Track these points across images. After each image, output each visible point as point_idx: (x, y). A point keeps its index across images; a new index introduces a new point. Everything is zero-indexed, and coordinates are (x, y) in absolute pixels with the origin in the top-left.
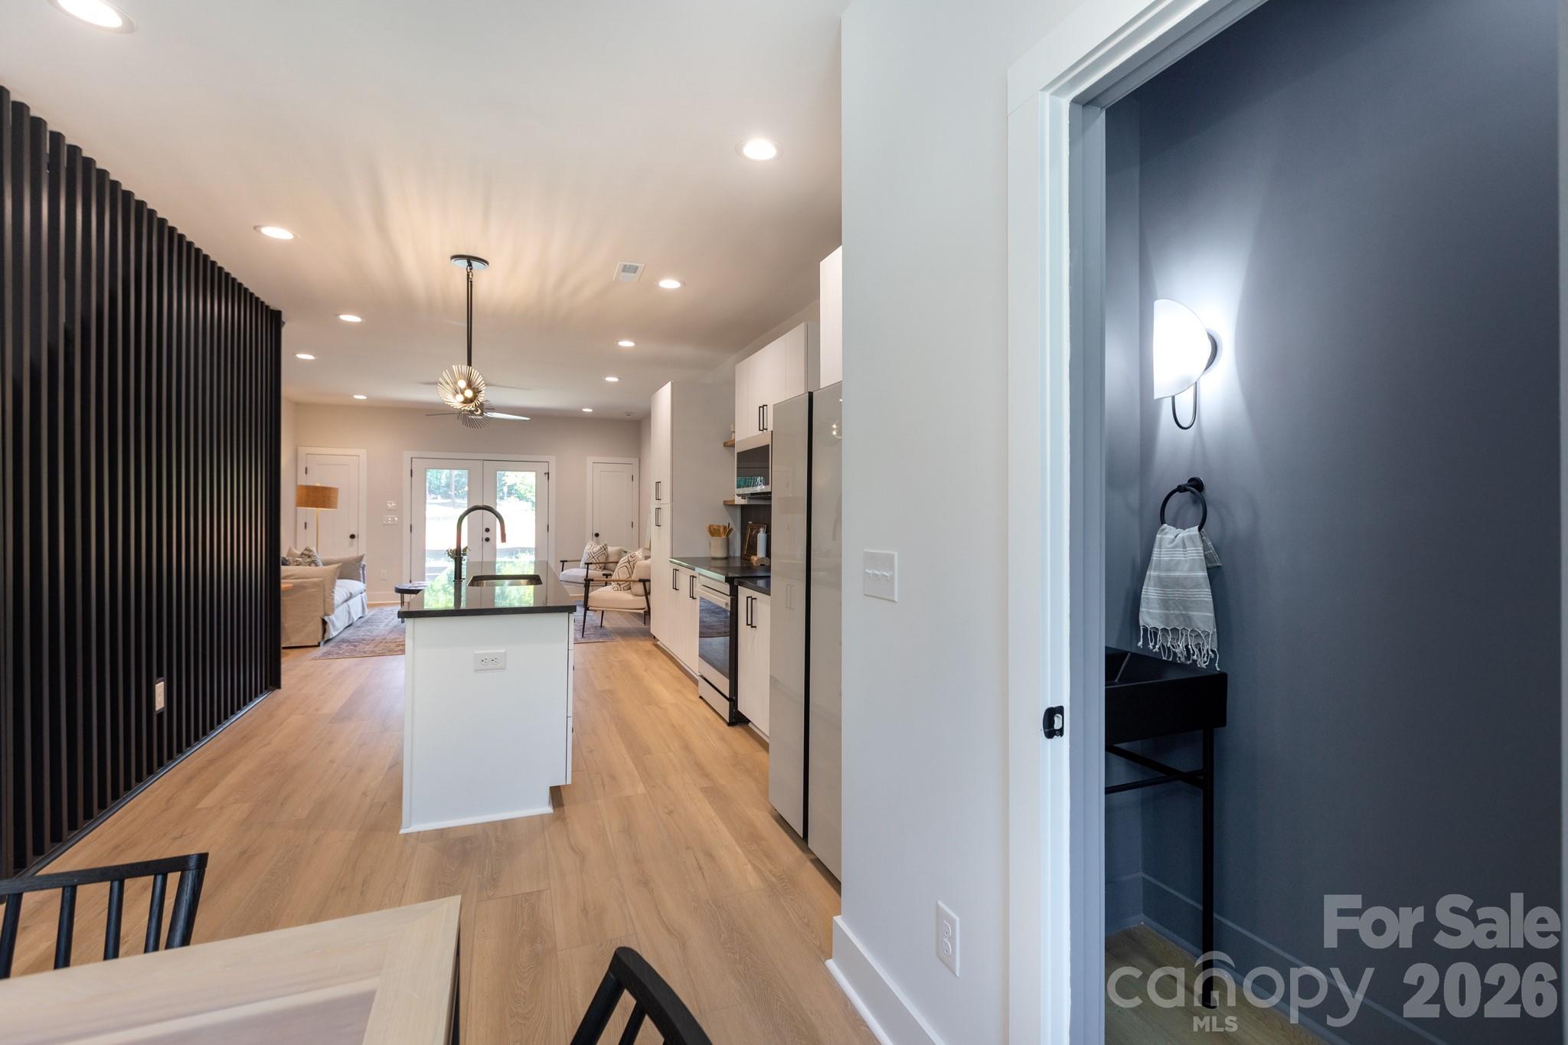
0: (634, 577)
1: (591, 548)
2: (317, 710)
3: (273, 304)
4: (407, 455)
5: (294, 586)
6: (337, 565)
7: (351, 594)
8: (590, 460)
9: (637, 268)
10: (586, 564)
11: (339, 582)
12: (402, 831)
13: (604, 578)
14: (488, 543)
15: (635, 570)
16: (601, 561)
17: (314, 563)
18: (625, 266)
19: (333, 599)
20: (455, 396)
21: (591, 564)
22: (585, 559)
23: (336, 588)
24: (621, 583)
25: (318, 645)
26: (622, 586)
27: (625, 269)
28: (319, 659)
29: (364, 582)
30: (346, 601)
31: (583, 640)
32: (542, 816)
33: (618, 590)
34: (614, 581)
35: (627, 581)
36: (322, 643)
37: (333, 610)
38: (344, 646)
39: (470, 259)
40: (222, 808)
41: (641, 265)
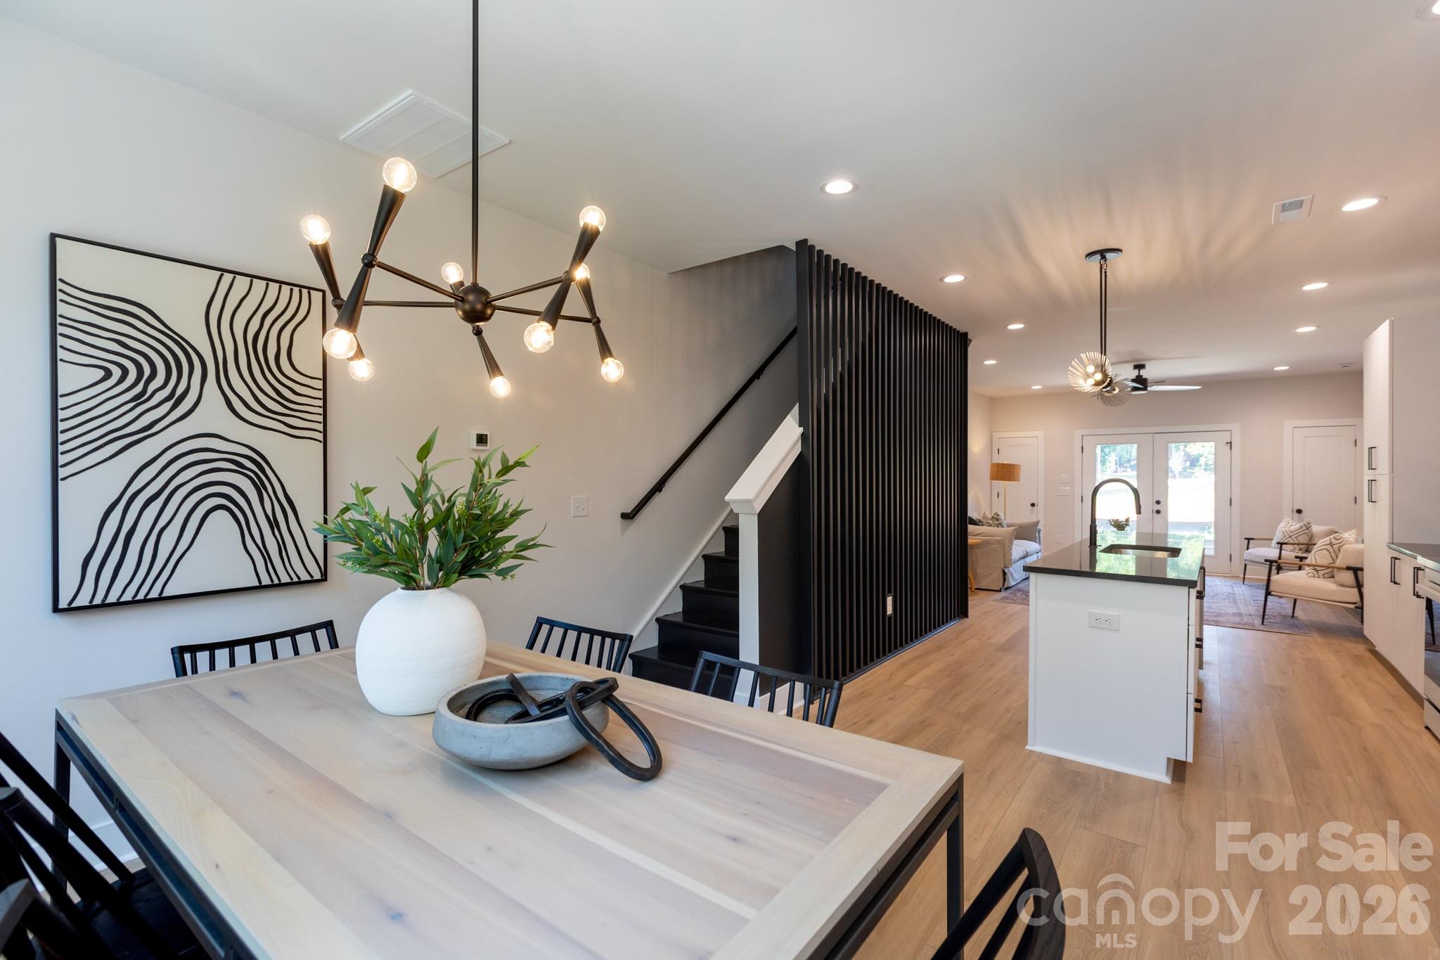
0: (1338, 563)
1: (1287, 526)
2: (988, 639)
3: (961, 328)
4: (1078, 433)
5: (983, 542)
6: (1014, 528)
7: (1027, 552)
8: (1288, 425)
9: (1302, 202)
10: (1278, 543)
11: (1016, 542)
12: (1028, 747)
13: (1297, 561)
14: (1159, 515)
15: (1340, 556)
16: (1301, 541)
17: (1000, 525)
18: (1284, 205)
19: (1011, 555)
20: (1085, 380)
21: (1286, 544)
22: (1278, 537)
23: (1014, 546)
24: (1318, 568)
25: (1000, 591)
26: (1321, 573)
27: (1285, 208)
28: (998, 601)
29: (1040, 544)
30: (1023, 558)
31: (1262, 628)
32: (1157, 783)
33: (1314, 577)
34: (1309, 565)
35: (1328, 568)
36: (1002, 590)
37: (1011, 565)
38: (1019, 594)
39: (1102, 253)
40: (917, 689)
41: (1306, 198)
